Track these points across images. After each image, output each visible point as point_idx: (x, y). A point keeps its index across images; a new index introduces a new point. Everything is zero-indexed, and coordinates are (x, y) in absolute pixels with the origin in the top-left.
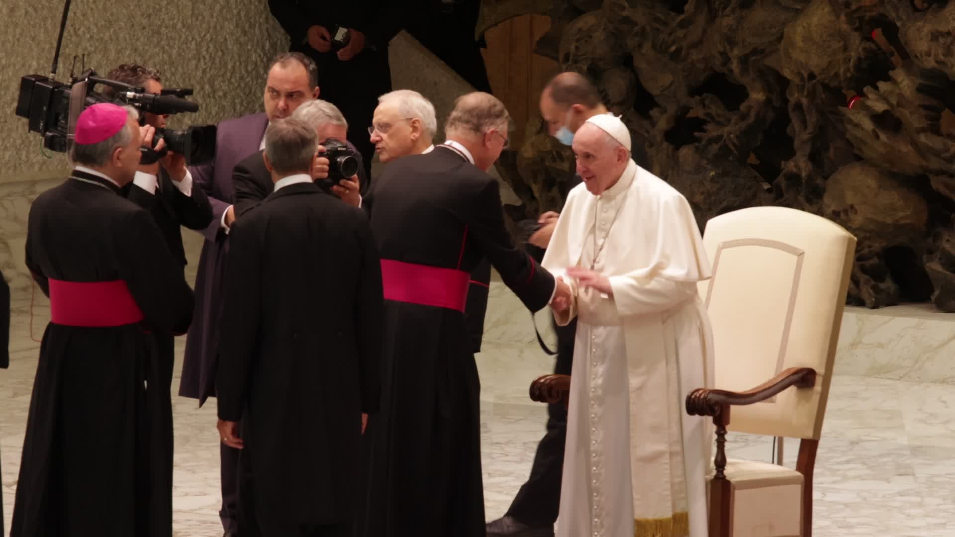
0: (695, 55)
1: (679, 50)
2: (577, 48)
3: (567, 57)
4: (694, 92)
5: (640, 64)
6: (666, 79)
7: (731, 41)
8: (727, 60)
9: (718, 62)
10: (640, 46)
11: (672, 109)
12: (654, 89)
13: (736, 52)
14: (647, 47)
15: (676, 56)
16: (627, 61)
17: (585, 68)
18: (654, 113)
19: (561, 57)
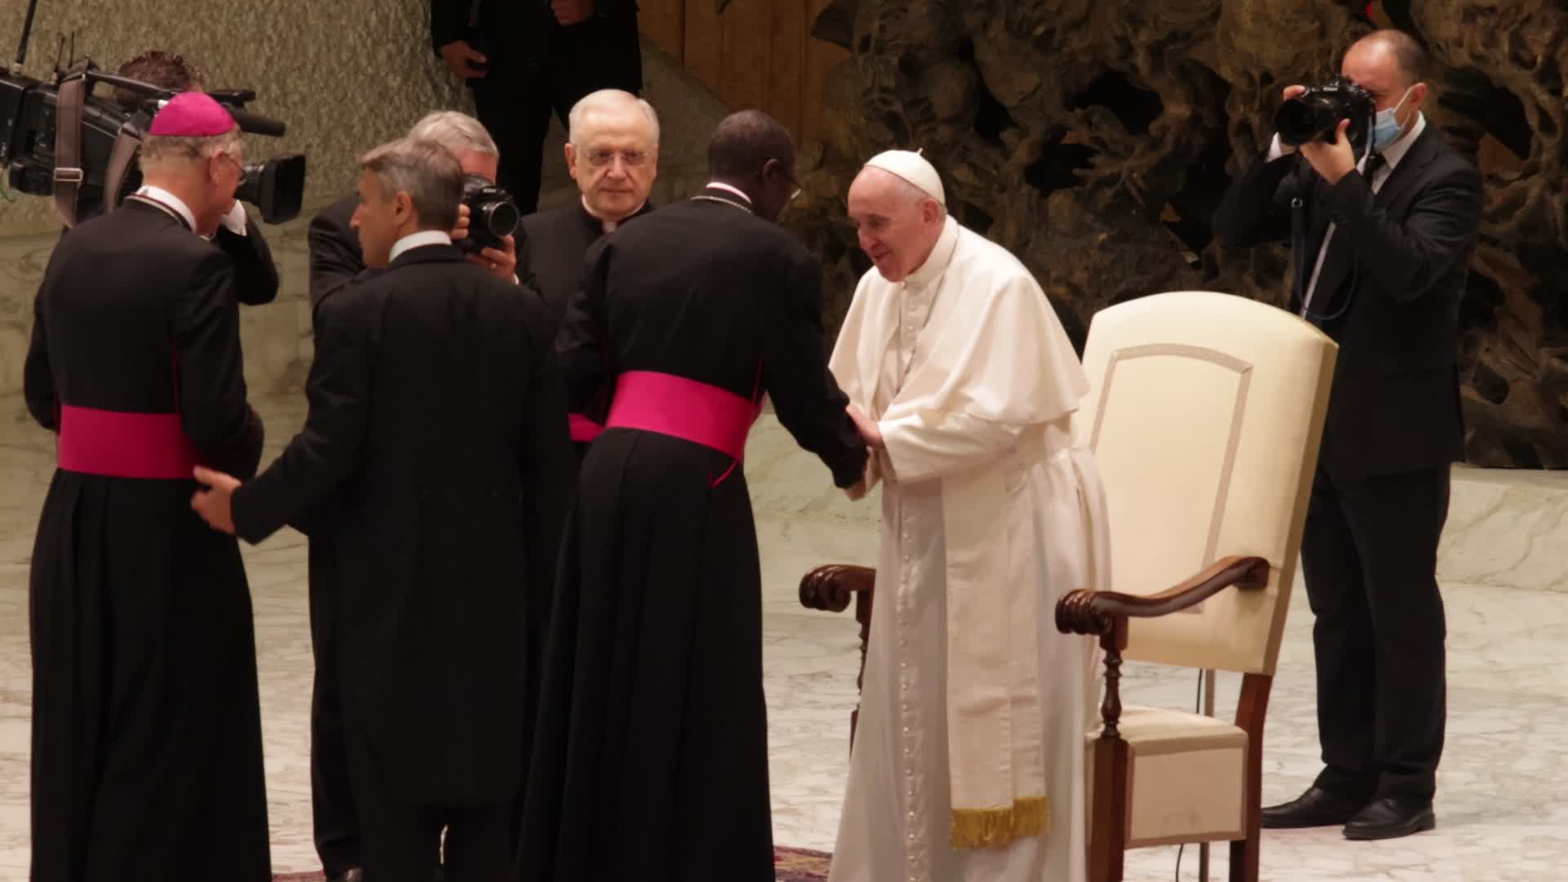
0: (1076, 42)
1: (1050, 33)
2: (882, 28)
3: (866, 43)
4: (1073, 101)
5: (986, 55)
6: (1030, 81)
7: (1135, 20)
8: (1128, 50)
9: (1113, 52)
10: (985, 26)
11: (1037, 130)
12: (1008, 95)
13: (1144, 37)
14: (997, 28)
15: (1044, 43)
16: (964, 51)
17: (895, 61)
18: (1007, 136)
19: (856, 42)
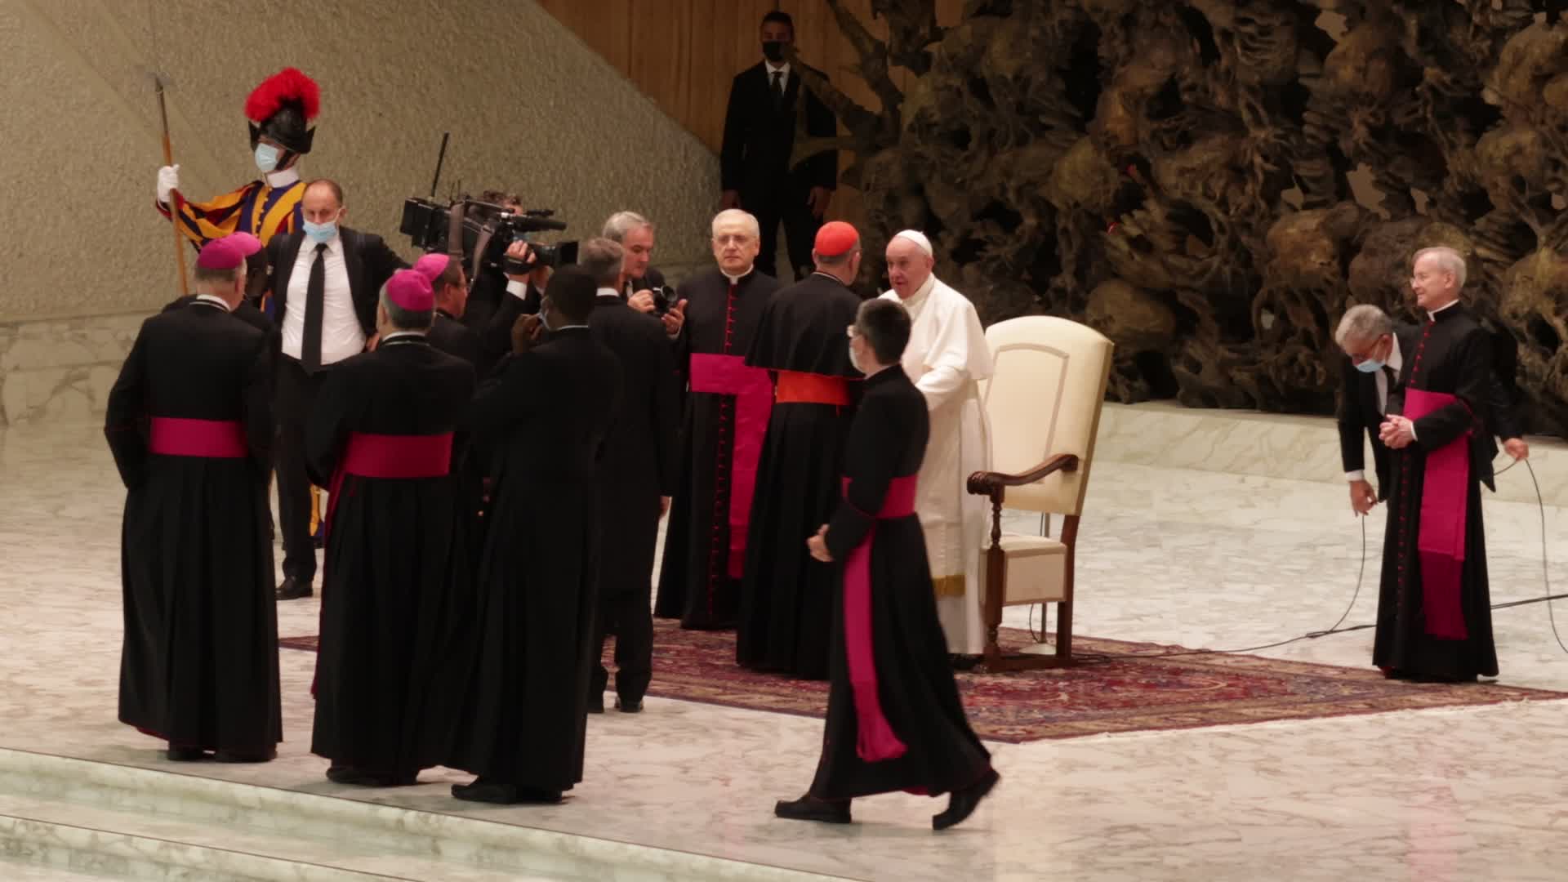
0: (978, 186)
1: (963, 182)
2: (876, 179)
3: (868, 187)
4: (976, 217)
5: (931, 192)
6: (954, 206)
7: (1008, 174)
8: (1004, 190)
9: (996, 193)
10: (930, 178)
11: (957, 232)
12: (942, 214)
13: (1013, 184)
14: (936, 178)
15: (961, 186)
16: (919, 191)
17: (883, 195)
18: (941, 235)
19: (863, 185)
